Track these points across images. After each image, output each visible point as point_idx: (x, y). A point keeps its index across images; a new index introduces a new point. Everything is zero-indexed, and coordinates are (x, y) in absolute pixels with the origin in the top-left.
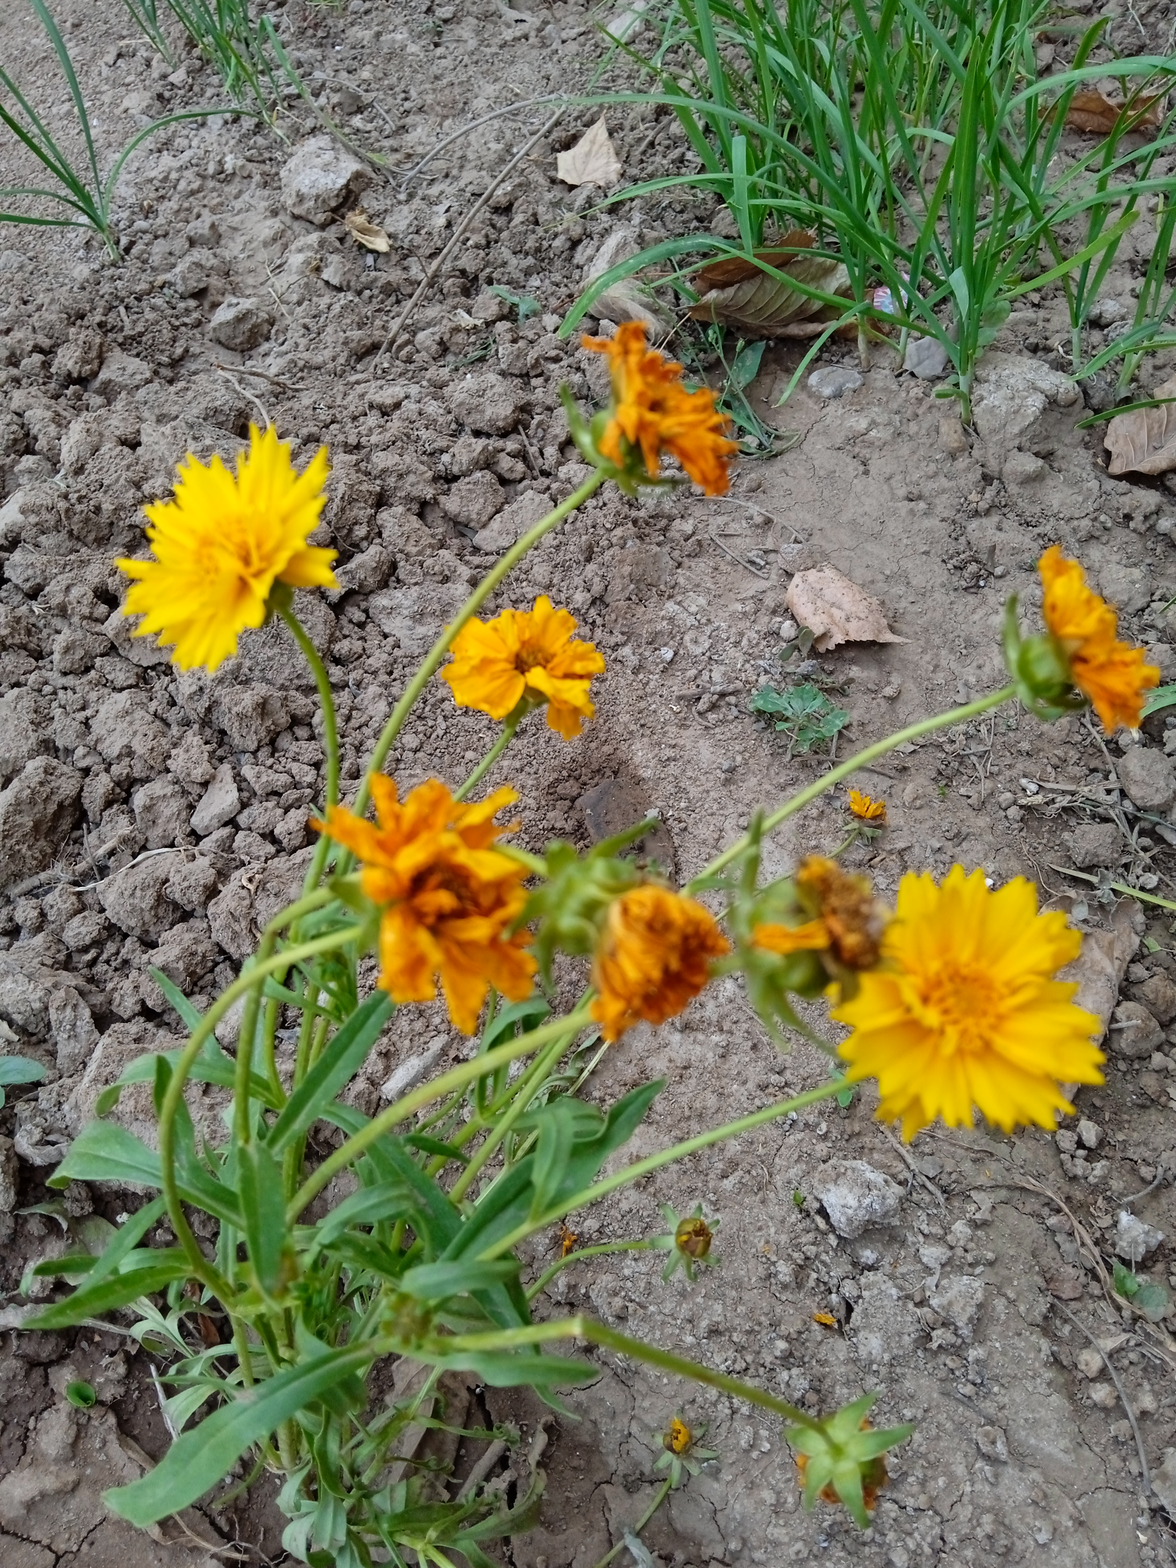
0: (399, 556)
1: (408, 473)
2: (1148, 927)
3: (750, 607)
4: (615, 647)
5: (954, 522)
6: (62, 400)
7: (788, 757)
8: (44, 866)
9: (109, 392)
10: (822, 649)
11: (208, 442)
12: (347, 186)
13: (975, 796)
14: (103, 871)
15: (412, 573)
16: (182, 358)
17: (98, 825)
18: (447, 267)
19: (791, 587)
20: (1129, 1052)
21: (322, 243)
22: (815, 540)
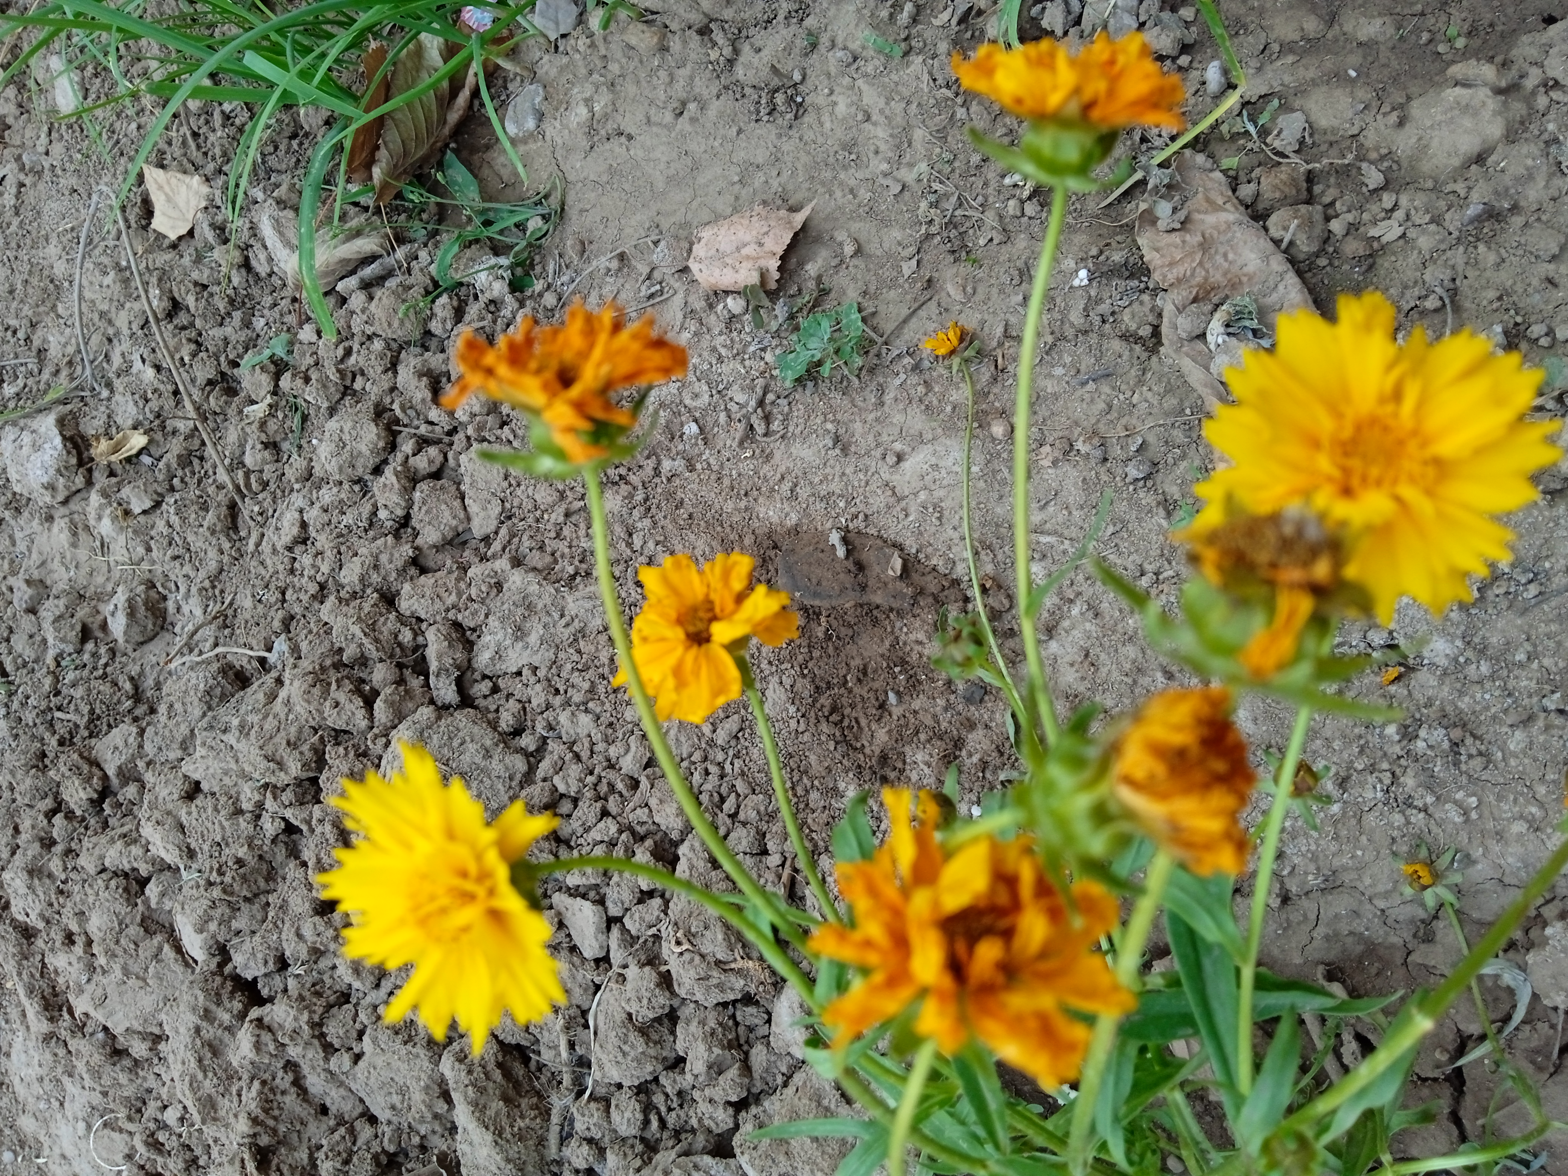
0: (451, 615)
1: (377, 558)
2: (1211, 156)
3: (693, 326)
4: (657, 472)
5: (726, 88)
6: (112, 822)
7: (856, 381)
8: (545, 1114)
9: (128, 775)
10: (773, 286)
11: (235, 722)
12: (64, 438)
13: (994, 234)
14: (584, 1063)
15: (475, 613)
16: (136, 688)
17: (537, 1041)
18: (197, 395)
19: (697, 276)
20: (1314, 248)
21: (105, 494)
22: (665, 226)
